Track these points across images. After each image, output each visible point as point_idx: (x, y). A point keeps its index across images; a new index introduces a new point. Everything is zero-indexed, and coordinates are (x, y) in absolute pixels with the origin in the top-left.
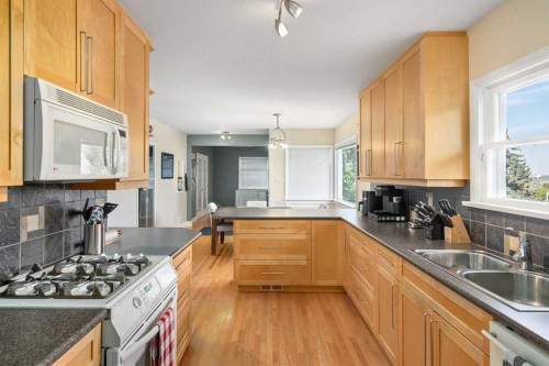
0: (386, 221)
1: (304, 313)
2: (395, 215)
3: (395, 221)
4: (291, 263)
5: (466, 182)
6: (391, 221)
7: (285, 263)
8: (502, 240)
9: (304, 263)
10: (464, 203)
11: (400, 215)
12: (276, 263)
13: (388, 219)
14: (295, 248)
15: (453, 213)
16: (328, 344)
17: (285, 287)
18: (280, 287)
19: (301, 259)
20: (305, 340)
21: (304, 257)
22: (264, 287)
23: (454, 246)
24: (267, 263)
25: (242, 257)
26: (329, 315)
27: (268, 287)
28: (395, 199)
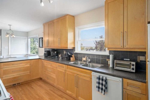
0: (53, 58)
1: (32, 88)
2: (55, 56)
3: (55, 58)
4: (24, 74)
5: (74, 48)
6: (54, 58)
7: (22, 75)
8: (82, 59)
9: (29, 73)
10: (74, 52)
11: (56, 56)
12: (19, 75)
13: (54, 57)
14: (25, 69)
15: (73, 54)
16: (45, 93)
17: (21, 83)
18: (20, 83)
19: (28, 72)
20: (37, 95)
21: (29, 71)
22: (13, 85)
23: (73, 61)
24: (15, 76)
25: (4, 76)
26: (40, 86)
27: (15, 84)
28: (55, 52)
